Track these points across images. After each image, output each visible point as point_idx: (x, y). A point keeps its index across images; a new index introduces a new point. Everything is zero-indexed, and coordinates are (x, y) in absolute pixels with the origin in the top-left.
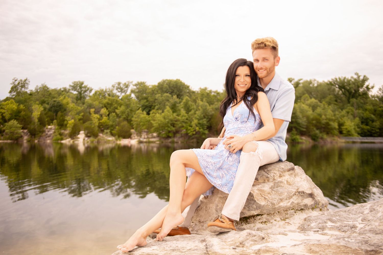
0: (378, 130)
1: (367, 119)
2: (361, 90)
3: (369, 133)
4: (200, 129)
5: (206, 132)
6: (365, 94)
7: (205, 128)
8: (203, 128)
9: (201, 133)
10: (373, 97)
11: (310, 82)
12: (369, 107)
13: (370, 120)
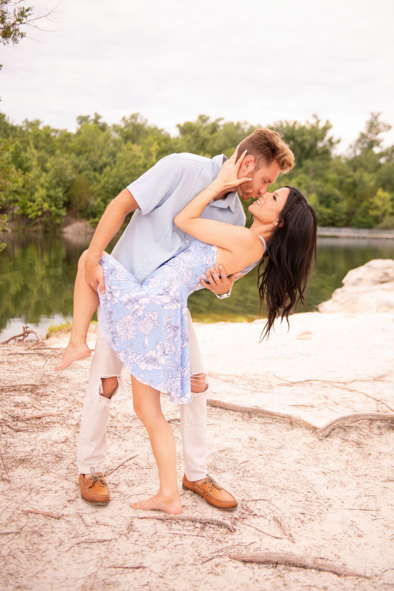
0: (344, 217)
1: (328, 196)
2: (320, 145)
3: (330, 221)
4: (50, 206)
5: (63, 212)
6: (326, 153)
7: (62, 206)
8: (56, 206)
9: (54, 214)
10: (339, 157)
11: (238, 126)
12: (332, 176)
13: (333, 199)
